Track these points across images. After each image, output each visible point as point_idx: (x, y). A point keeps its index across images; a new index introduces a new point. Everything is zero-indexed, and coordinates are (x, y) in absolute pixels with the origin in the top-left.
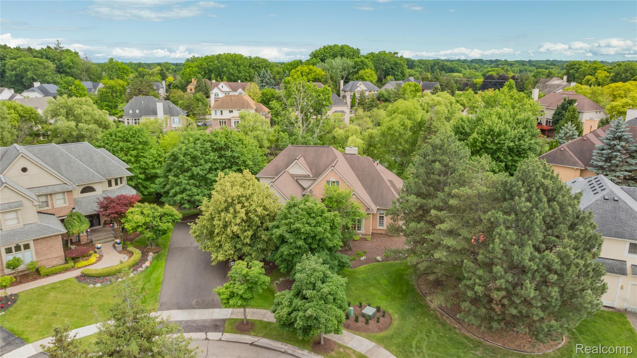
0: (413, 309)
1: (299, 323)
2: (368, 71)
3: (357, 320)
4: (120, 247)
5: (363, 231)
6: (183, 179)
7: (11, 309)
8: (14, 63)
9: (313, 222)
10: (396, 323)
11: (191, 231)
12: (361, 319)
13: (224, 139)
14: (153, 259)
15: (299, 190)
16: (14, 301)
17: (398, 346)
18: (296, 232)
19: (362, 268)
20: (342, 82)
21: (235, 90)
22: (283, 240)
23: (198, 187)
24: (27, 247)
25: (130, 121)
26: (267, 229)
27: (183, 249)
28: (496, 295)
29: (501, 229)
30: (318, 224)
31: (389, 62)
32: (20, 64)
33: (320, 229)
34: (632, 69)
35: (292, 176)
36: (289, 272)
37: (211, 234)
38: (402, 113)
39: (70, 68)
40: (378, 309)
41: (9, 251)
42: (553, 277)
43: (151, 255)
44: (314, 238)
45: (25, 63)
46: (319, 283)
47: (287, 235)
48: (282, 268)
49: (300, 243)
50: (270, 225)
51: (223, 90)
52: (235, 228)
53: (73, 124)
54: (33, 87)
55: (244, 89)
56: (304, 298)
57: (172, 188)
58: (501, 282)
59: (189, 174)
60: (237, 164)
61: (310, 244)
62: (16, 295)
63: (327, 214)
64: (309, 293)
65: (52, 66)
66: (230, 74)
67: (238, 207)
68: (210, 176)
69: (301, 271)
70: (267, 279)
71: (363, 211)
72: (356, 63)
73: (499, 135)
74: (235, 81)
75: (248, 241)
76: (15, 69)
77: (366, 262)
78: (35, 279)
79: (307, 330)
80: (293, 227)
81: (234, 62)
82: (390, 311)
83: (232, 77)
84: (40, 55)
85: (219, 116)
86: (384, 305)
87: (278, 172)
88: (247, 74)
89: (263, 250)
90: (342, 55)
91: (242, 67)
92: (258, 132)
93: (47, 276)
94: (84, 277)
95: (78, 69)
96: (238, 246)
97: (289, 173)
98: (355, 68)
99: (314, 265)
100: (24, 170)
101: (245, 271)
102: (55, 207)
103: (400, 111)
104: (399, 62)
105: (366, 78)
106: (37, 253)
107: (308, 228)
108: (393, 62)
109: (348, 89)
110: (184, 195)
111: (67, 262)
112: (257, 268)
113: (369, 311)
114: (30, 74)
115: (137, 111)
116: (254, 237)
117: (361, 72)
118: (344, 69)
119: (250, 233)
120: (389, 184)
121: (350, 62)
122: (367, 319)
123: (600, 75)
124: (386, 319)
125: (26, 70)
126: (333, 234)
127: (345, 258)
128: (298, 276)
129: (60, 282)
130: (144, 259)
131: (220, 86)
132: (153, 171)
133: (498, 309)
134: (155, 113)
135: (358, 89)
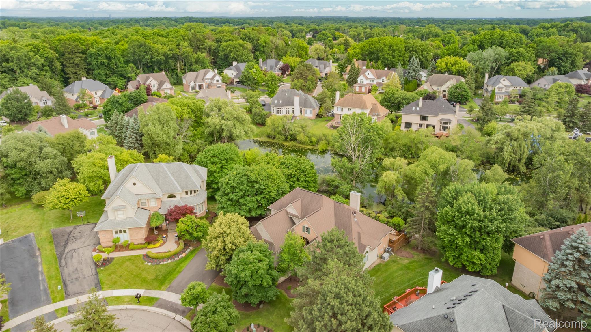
2: (522, 63)
4: (177, 238)
7: (107, 267)
8: (225, 46)
14: (190, 252)
16: (110, 262)
20: (487, 75)
21: (379, 77)
24: (125, 231)
32: (228, 47)
35: (288, 213)
39: (263, 47)
41: (116, 232)
43: (190, 249)
45: (231, 46)
51: (369, 77)
54: (232, 66)
55: (387, 78)
62: (112, 259)
65: (249, 46)
72: (511, 54)
76: (225, 50)
78: (126, 250)
81: (390, 47)
85: (339, 112)
91: (397, 52)
93: (133, 250)
94: (146, 256)
95: (269, 48)
97: (286, 211)
98: (509, 59)
100: (134, 184)
102: (150, 206)
105: (516, 72)
106: (130, 235)
109: (491, 83)
111: (145, 243)
114: (232, 55)
115: (281, 102)
117: (514, 65)
118: (496, 61)
120: (354, 236)
121: (503, 53)
125: (231, 52)
130: (184, 251)
131: (366, 74)
134: (293, 104)
135: (500, 85)
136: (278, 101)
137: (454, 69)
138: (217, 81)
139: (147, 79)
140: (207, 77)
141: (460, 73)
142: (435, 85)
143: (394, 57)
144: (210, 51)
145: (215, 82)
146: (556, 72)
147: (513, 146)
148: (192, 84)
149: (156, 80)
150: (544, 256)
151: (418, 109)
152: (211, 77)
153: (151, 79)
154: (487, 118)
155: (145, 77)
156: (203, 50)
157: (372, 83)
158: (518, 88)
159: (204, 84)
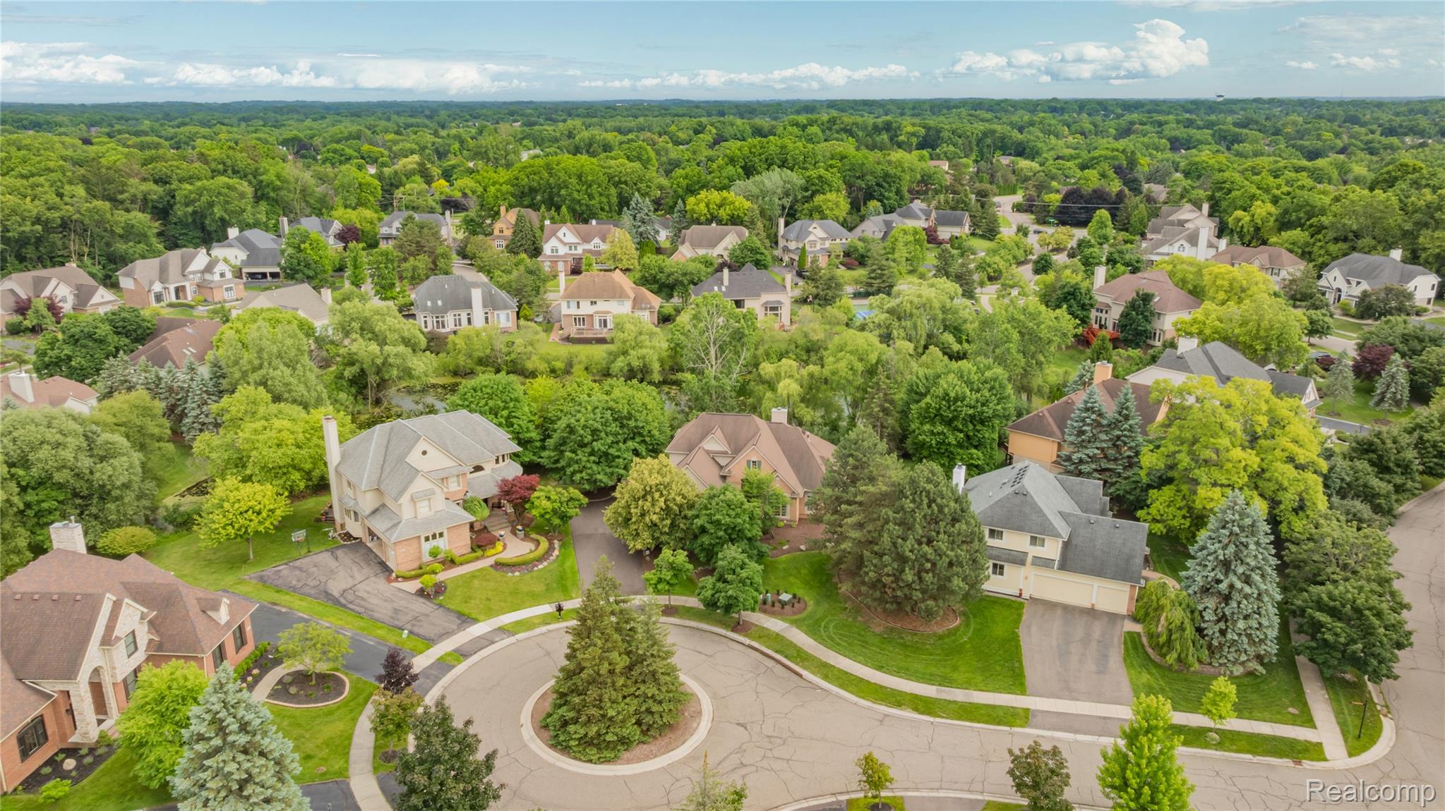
0: (829, 597)
1: (722, 602)
2: (831, 196)
3: (773, 605)
4: (521, 534)
5: (787, 517)
6: (582, 455)
7: (447, 594)
8: (191, 192)
9: (733, 513)
10: (810, 609)
11: (605, 519)
12: (777, 604)
13: (626, 406)
14: (561, 547)
15: (715, 469)
16: (447, 588)
17: (808, 626)
18: (717, 523)
19: (784, 557)
20: (782, 222)
21: (586, 239)
22: (703, 530)
23: (598, 463)
24: (441, 535)
25: (429, 320)
26: (685, 517)
27: (589, 537)
28: (886, 580)
29: (891, 526)
30: (737, 515)
31: (872, 173)
32: (201, 195)
33: (739, 520)
34: (1308, 204)
35: (708, 452)
36: (708, 561)
37: (627, 520)
38: (851, 352)
40: (794, 596)
41: (427, 539)
42: (928, 565)
43: (557, 544)
44: (733, 529)
45: (209, 190)
46: (738, 570)
47: (708, 526)
48: (702, 557)
49: (721, 533)
50: (690, 513)
51: (565, 240)
52: (655, 518)
53: (374, 347)
54: (227, 238)
55: (604, 240)
56: (725, 581)
57: (569, 465)
58: (888, 570)
59: (588, 450)
60: (640, 434)
61: (730, 535)
62: (443, 582)
63: (747, 506)
64: (729, 577)
65: (248, 189)
66: (573, 200)
67: (657, 495)
68: (612, 451)
69: (722, 559)
70: (691, 567)
71: (787, 495)
72: (809, 179)
73: (956, 399)
74: (586, 221)
75: (666, 530)
76: (193, 201)
77: (788, 552)
78: (451, 567)
79: (728, 608)
80: (714, 518)
81: (580, 177)
82: (806, 598)
83: (577, 208)
84: (221, 167)
85: (573, 311)
86: (800, 593)
87: (690, 448)
88: (604, 199)
89: (681, 539)
90: (783, 165)
91: (595, 186)
92: (644, 351)
93: (462, 564)
94: (499, 566)
96: (656, 535)
97: (703, 448)
98: (806, 190)
99: (734, 554)
100: (424, 453)
101: (672, 559)
102: (451, 490)
103: (848, 349)
104: (892, 171)
105: (827, 212)
106: (450, 541)
107: (728, 519)
108: (880, 173)
109: (792, 236)
110: (584, 474)
111: (473, 550)
112: (682, 556)
113: (785, 597)
114: (218, 212)
115: (440, 303)
116: (673, 525)
117: (819, 199)
118: (787, 194)
119: (668, 522)
120: (820, 461)
121: (796, 178)
122: (783, 604)
123: (1259, 210)
124: (801, 605)
125: (211, 205)
126: (752, 525)
127: (765, 548)
128: (720, 563)
129: (478, 570)
130: (551, 548)
131: (560, 234)
132: (528, 435)
133: (889, 591)
134: (468, 305)
135: (811, 238)
136: (434, 303)
137: (723, 213)
138: (222, 275)
139: (40, 284)
140: (193, 267)
141: (735, 220)
142: (700, 245)
143: (591, 197)
144: (145, 204)
145: (217, 277)
146: (881, 209)
147: (905, 328)
148: (157, 287)
149: (68, 283)
150: (1049, 434)
151: (724, 289)
152: (202, 268)
153: (53, 283)
154: (830, 294)
155: (30, 280)
156: (127, 205)
157: (573, 252)
158: (838, 241)
159: (187, 284)
